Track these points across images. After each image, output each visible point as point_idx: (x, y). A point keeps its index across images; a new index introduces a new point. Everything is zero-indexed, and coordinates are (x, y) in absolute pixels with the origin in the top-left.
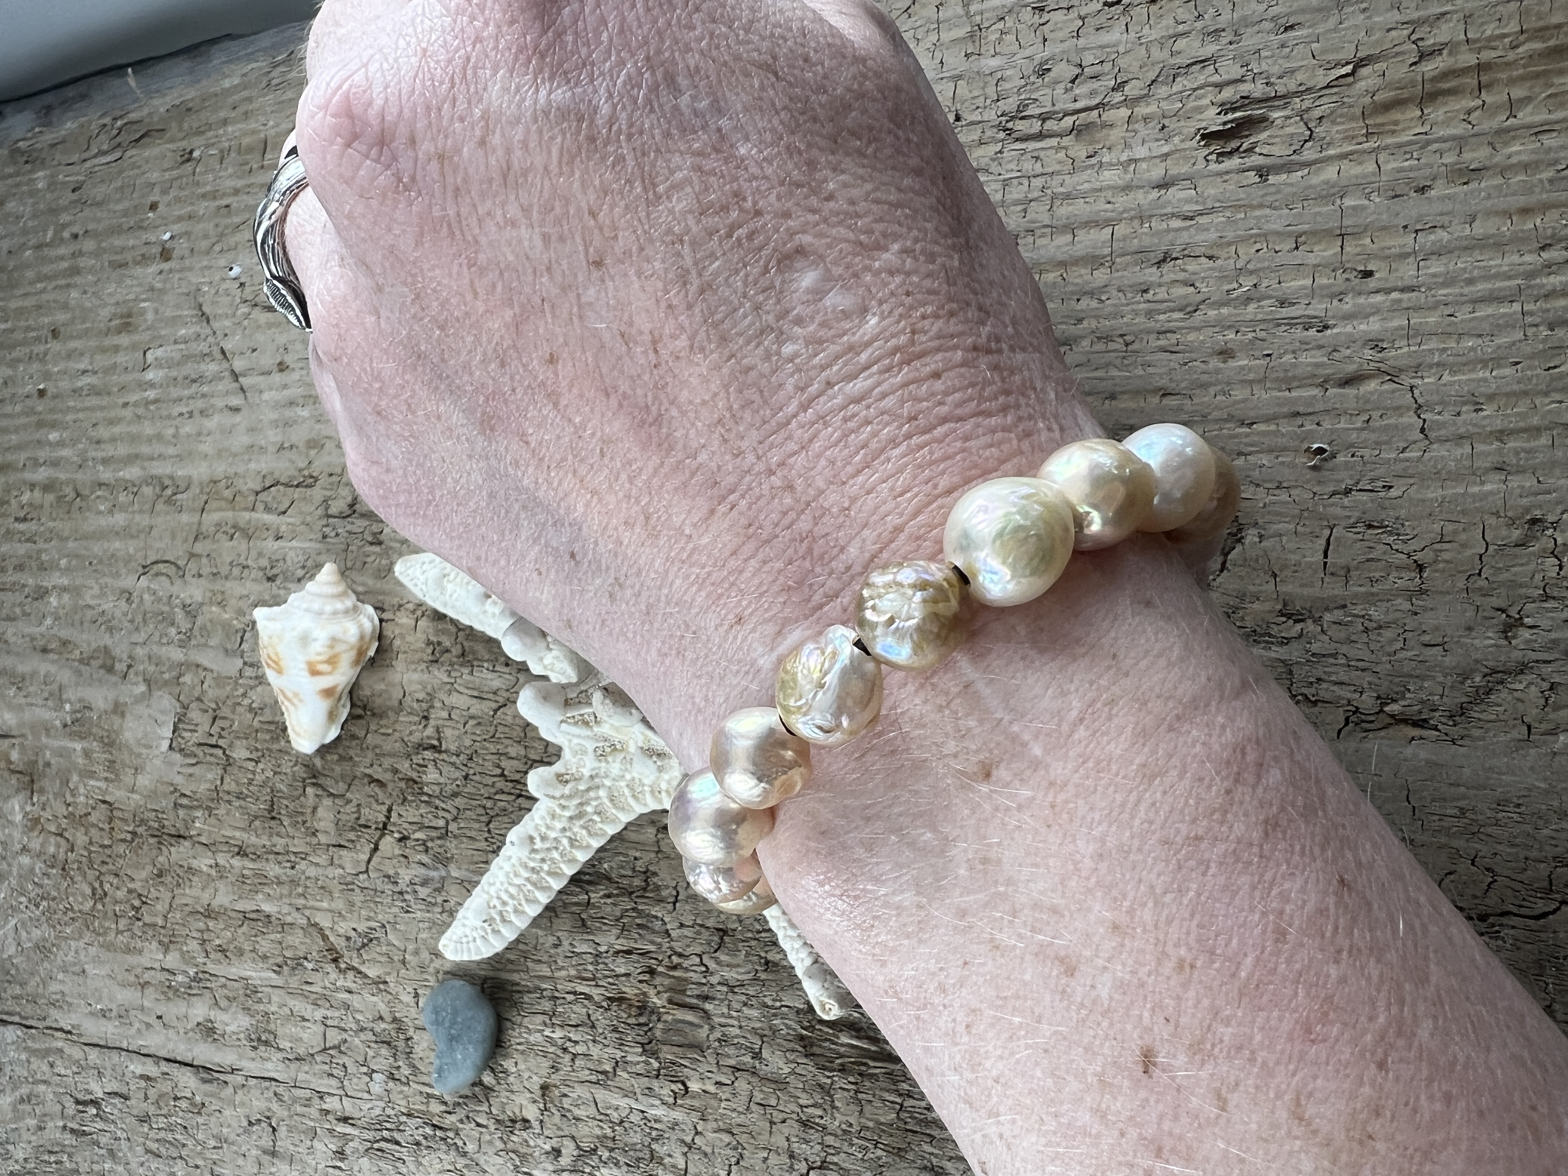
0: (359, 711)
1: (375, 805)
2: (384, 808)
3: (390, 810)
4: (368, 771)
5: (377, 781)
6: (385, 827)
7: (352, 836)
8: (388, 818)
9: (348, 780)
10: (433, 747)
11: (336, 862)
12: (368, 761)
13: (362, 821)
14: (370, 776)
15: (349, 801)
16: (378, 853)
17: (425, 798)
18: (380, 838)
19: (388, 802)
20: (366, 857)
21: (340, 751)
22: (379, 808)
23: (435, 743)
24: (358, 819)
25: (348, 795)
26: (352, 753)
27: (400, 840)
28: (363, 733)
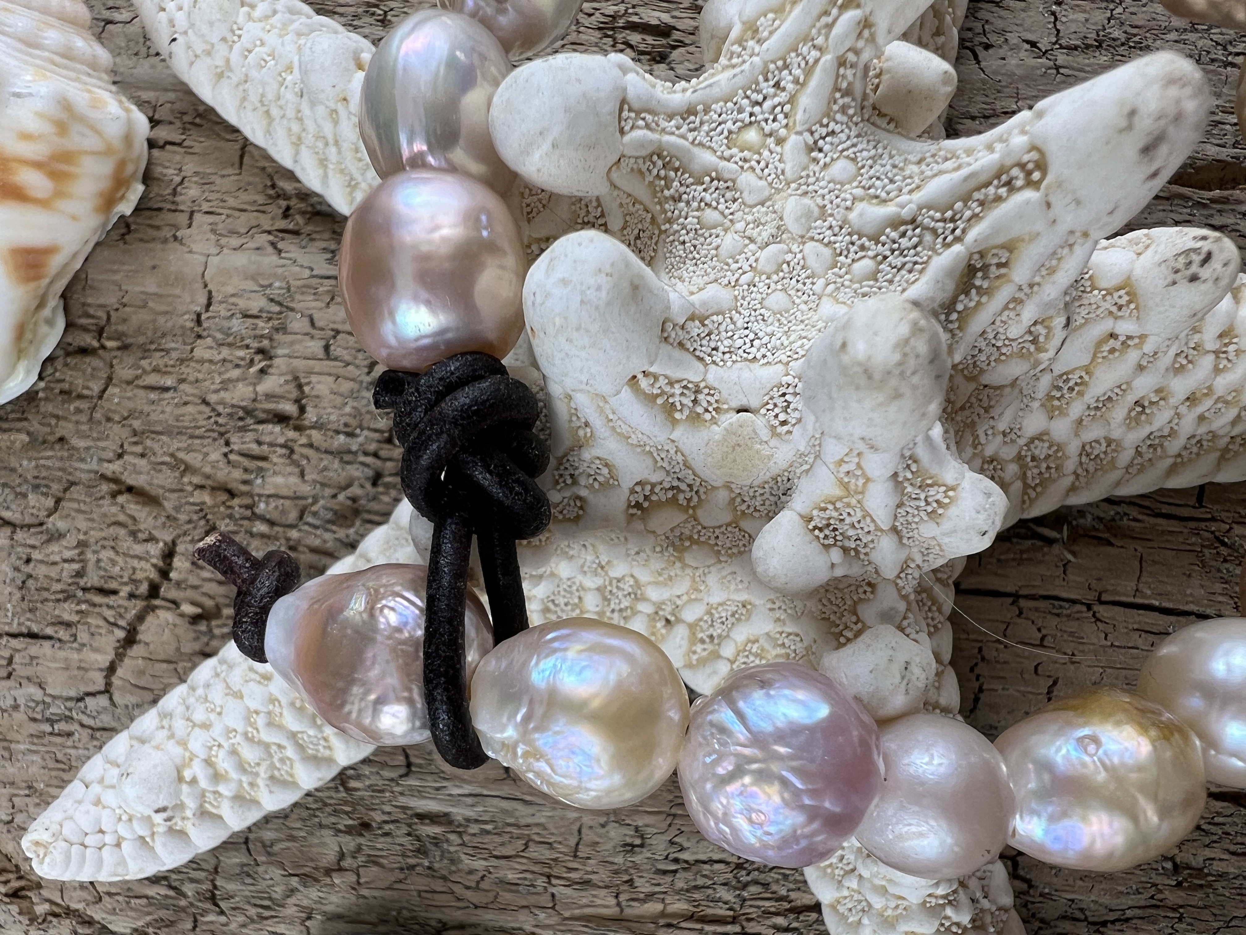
0: (89, 340)
1: (127, 543)
2: (155, 550)
3: (169, 555)
4: (110, 469)
5: (130, 489)
6: (154, 591)
7: (67, 611)
8: (165, 574)
9: (56, 488)
10: (281, 419)
11: (20, 670)
12: (112, 446)
13: (93, 579)
14: (115, 480)
15: (56, 536)
16: (136, 650)
17: (261, 527)
18: (141, 618)
19: (167, 536)
20: (104, 659)
21: (35, 425)
22: (138, 549)
23: (289, 408)
24: (79, 574)
25: (57, 522)
26: (65, 429)
27: (195, 619)
28: (96, 387)
